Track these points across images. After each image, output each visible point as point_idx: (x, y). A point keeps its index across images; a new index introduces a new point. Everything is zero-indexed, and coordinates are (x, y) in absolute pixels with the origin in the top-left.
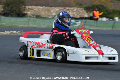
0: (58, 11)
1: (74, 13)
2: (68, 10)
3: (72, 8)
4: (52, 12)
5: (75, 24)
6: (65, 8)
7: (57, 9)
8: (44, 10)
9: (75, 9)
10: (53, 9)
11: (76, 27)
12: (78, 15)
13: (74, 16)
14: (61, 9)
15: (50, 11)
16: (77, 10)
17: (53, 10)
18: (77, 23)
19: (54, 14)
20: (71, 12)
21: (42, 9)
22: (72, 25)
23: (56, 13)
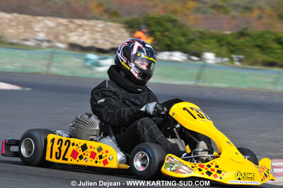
1: (98, 36)
3: (92, 23)
4: (37, 29)
5: (98, 65)
6: (72, 22)
9: (100, 25)
10: (39, 21)
11: (99, 73)
13: (96, 43)
15: (32, 28)
16: (104, 29)
17: (41, 25)
18: (103, 62)
19: (42, 36)
20: (87, 32)
22: (90, 68)
23: (48, 34)
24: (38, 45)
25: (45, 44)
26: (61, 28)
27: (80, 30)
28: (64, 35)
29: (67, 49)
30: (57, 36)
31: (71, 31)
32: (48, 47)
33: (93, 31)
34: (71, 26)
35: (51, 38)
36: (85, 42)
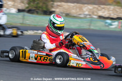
1: (111, 12)
2: (103, 8)
3: (108, 7)
4: (85, 10)
5: (111, 25)
6: (99, 6)
7: (90, 7)
8: (75, 8)
9: (112, 7)
11: (112, 28)
12: (115, 14)
13: (110, 15)
15: (82, 10)
16: (114, 9)
17: (86, 8)
18: (114, 24)
19: (87, 13)
20: (106, 11)
21: (73, 7)
22: (108, 26)
23: (89, 12)
24: (85, 17)
25: (88, 16)
26: (95, 9)
27: (103, 10)
28: (96, 12)
29: (98, 18)
30: (93, 13)
31: (99, 10)
32: (89, 18)
33: (109, 10)
34: (99, 8)
35: (91, 13)
36: (105, 15)
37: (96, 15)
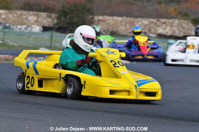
0: (147, 25)
2: (164, 23)
7: (146, 22)
8: (123, 23)
12: (180, 31)
14: (152, 22)
21: (122, 22)
37: (153, 33)
